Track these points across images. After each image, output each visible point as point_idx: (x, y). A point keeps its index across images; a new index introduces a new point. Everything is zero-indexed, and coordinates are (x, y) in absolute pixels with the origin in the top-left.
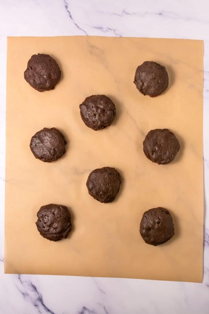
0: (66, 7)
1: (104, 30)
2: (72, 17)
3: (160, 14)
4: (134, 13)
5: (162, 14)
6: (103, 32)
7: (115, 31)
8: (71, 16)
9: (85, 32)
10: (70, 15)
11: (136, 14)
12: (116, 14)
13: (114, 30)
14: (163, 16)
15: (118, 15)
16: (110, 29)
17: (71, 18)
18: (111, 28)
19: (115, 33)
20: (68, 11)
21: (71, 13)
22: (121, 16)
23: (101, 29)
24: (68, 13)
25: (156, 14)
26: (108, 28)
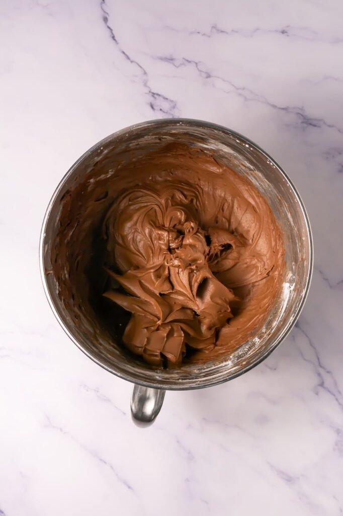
0: (105, 20)
1: (177, 63)
2: (116, 38)
3: (283, 32)
4: (233, 30)
5: (286, 32)
6: (175, 66)
7: (197, 66)
8: (113, 37)
9: (141, 67)
10: (112, 34)
11: (237, 32)
12: (199, 33)
13: (196, 63)
14: (288, 36)
15: (204, 35)
16: (187, 61)
17: (115, 40)
18: (189, 60)
19: (198, 69)
20: (109, 28)
21: (114, 32)
22: (209, 37)
23: (171, 61)
24: (109, 30)
25: (276, 31)
26: (184, 58)
